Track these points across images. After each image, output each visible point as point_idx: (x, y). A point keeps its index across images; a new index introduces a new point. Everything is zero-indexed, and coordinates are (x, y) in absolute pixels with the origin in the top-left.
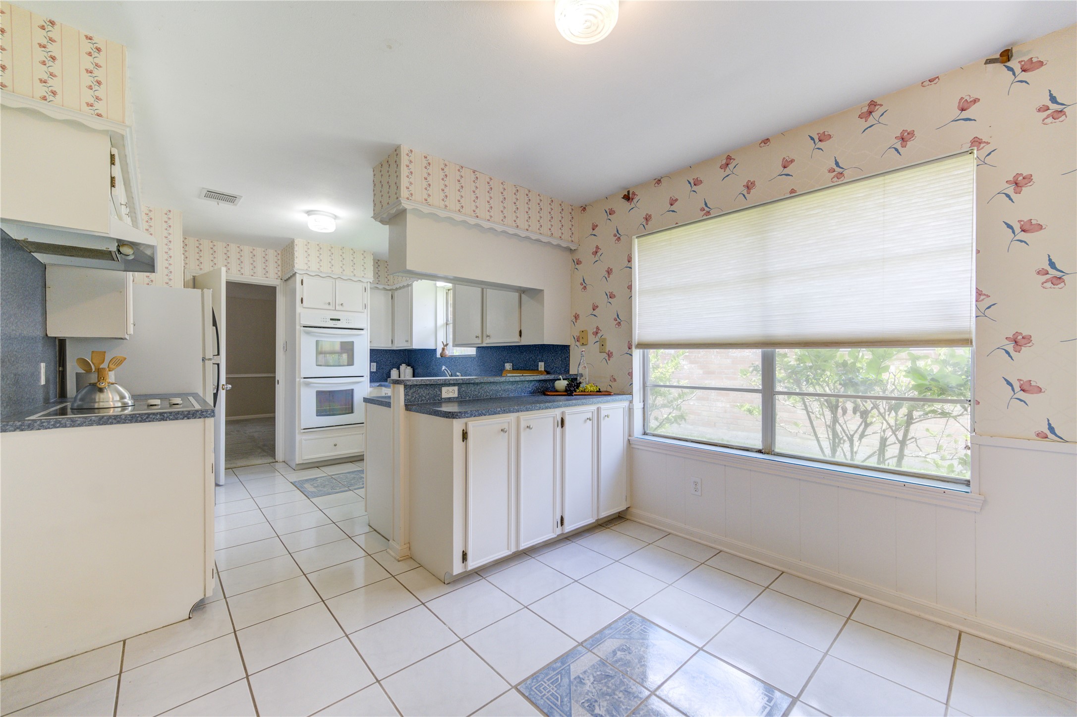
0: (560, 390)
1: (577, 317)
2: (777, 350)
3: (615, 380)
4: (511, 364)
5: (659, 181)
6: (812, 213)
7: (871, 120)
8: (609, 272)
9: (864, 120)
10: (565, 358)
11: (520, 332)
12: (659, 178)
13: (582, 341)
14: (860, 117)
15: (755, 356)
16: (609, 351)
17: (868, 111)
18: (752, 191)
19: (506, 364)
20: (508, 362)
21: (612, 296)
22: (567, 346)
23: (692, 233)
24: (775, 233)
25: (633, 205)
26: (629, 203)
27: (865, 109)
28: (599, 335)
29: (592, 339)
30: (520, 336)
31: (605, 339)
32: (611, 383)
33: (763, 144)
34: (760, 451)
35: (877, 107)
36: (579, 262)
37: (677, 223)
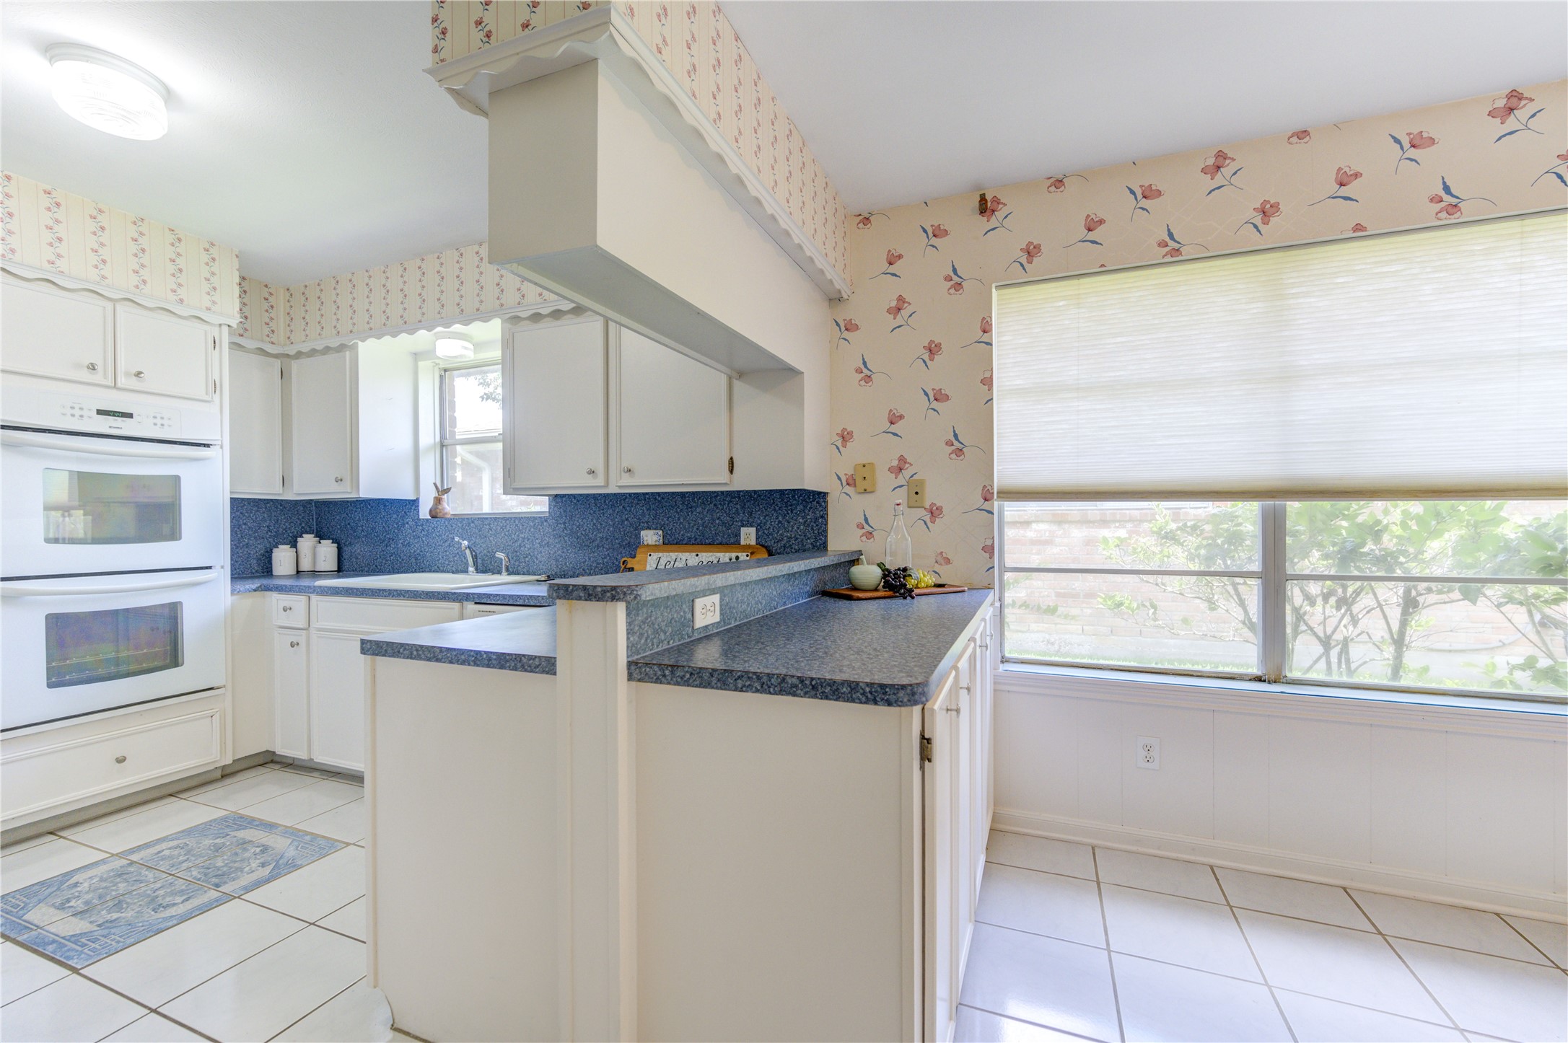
0: (864, 588)
1: (845, 437)
2: (1288, 503)
3: (948, 561)
4: (661, 532)
5: (1059, 183)
6: (1385, 269)
7: (1512, 123)
8: (933, 349)
9: (1498, 120)
10: (816, 519)
11: (731, 461)
12: (1060, 177)
13: (861, 485)
14: (1491, 114)
15: (1248, 514)
16: (933, 504)
17: (1507, 106)
18: (1273, 220)
19: (643, 533)
20: (649, 528)
21: (940, 397)
22: (819, 493)
23: (1129, 288)
24: (1312, 300)
25: (994, 222)
26: (985, 219)
27: (1501, 103)
28: (907, 473)
29: (885, 481)
30: (731, 471)
31: (922, 482)
32: (937, 568)
33: (1295, 139)
34: (1259, 679)
35: (1523, 102)
36: (850, 327)
37: (1103, 266)
